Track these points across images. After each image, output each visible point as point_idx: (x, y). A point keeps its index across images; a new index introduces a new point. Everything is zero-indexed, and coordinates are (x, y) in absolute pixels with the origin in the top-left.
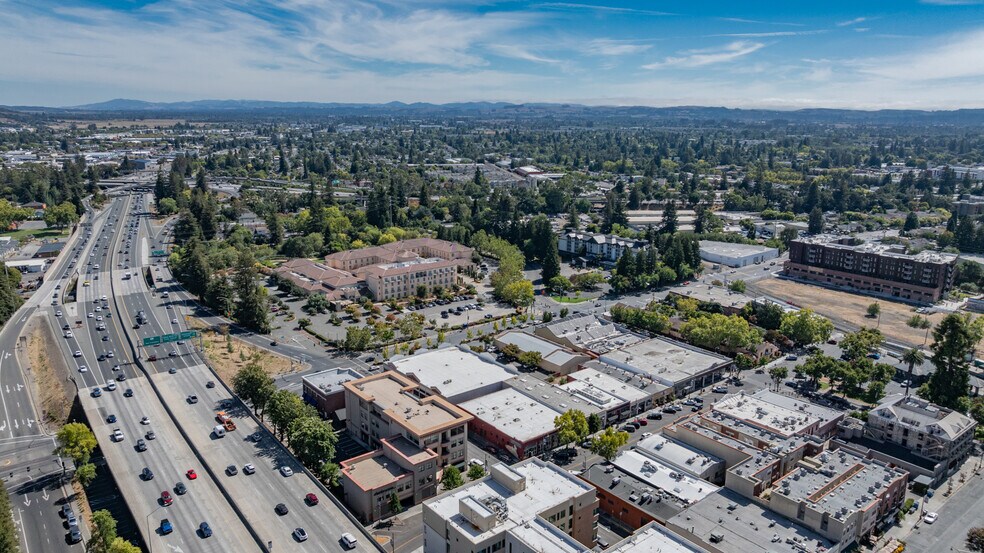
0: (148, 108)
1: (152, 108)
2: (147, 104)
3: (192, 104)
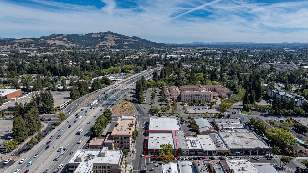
0: (203, 44)
1: (205, 44)
2: (204, 43)
3: (216, 43)
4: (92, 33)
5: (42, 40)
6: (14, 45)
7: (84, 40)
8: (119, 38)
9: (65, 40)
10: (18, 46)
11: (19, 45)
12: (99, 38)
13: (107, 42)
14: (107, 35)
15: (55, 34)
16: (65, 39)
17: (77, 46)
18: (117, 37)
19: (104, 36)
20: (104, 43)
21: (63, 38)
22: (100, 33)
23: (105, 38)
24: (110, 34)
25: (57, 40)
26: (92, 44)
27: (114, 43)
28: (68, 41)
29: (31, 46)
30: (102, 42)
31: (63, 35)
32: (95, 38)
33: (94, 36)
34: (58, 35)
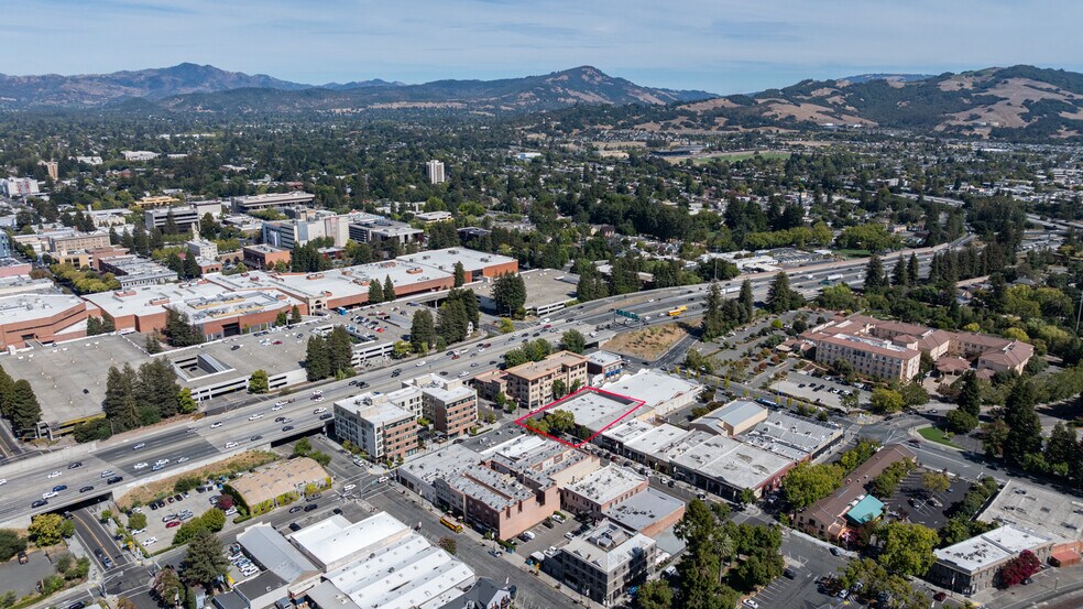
4: (947, 76)
5: (760, 101)
6: (673, 122)
7: (904, 104)
8: (1057, 92)
9: (835, 103)
10: (682, 123)
11: (685, 119)
12: (966, 93)
13: (990, 110)
14: (1006, 82)
15: (811, 81)
16: (837, 99)
17: (865, 126)
18: (1048, 90)
19: (992, 85)
20: (973, 117)
21: (834, 94)
22: (978, 74)
23: (991, 92)
24: (1021, 75)
25: (809, 102)
26: (924, 121)
27: (1019, 118)
28: (844, 105)
29: (718, 124)
30: (966, 114)
31: (835, 82)
32: (950, 96)
33: (946, 86)
34: (819, 85)
